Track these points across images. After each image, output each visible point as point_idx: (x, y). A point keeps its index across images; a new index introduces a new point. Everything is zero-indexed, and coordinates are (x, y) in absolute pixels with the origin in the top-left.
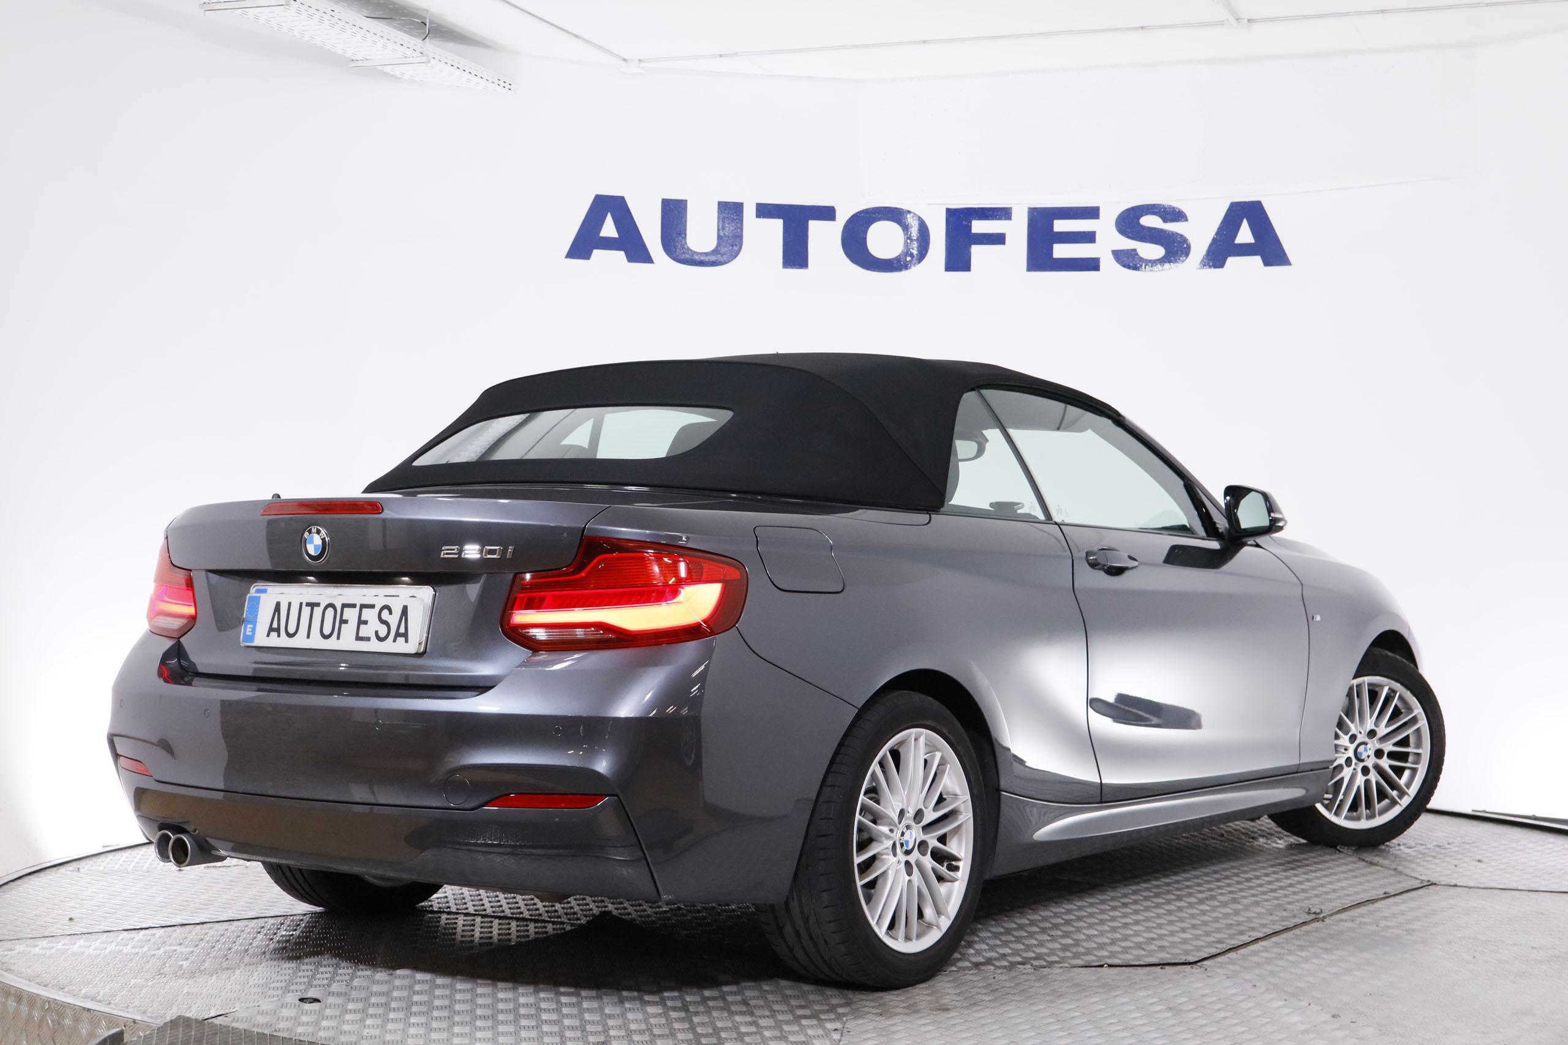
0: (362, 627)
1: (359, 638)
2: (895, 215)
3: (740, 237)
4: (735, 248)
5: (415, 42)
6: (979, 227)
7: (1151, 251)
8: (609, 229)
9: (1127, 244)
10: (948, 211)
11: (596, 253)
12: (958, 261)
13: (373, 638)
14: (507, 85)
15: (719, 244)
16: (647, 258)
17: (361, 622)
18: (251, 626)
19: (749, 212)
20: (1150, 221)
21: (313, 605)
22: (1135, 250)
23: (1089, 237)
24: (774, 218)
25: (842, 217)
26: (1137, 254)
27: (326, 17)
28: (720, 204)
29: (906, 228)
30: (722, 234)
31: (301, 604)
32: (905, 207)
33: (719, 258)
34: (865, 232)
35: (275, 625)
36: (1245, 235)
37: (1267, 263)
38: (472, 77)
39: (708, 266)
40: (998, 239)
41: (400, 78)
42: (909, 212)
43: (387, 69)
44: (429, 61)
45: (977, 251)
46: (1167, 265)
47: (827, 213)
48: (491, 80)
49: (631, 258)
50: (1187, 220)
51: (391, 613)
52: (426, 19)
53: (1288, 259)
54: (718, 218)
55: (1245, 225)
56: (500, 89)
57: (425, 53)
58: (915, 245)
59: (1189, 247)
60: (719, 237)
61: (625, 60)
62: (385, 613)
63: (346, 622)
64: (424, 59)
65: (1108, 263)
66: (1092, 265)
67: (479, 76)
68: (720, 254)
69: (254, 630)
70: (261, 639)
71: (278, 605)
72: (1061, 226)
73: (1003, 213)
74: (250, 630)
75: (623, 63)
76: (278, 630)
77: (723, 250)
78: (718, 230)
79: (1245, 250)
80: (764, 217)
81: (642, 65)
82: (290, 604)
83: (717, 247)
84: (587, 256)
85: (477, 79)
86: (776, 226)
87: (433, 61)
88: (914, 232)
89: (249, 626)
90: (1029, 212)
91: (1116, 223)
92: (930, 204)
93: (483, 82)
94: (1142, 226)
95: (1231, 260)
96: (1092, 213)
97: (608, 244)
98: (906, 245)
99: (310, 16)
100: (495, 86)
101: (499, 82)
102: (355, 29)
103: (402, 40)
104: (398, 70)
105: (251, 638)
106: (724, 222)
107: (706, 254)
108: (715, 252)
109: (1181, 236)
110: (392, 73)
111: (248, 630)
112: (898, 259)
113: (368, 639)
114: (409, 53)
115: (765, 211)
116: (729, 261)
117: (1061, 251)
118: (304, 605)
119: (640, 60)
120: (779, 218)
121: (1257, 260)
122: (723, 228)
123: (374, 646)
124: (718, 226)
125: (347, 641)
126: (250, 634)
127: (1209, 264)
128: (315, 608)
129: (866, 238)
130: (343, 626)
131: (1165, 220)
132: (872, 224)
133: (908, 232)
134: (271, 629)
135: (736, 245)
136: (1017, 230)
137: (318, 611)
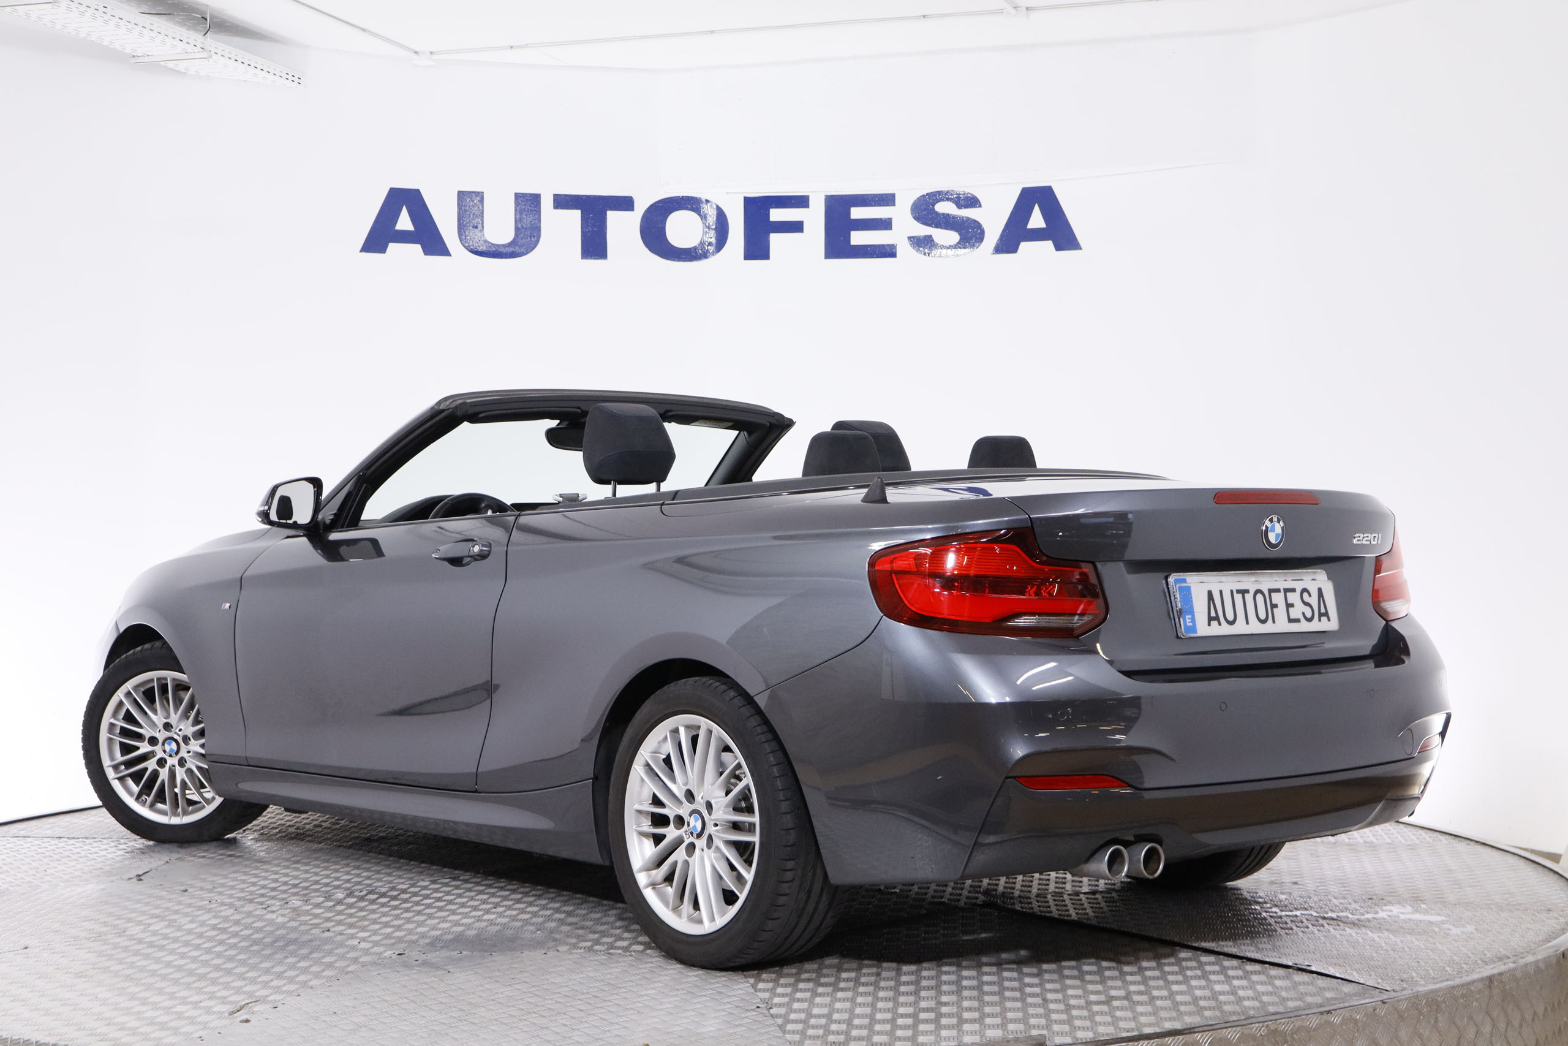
0: (1291, 609)
1: (1291, 621)
2: (691, 204)
3: (538, 229)
4: (533, 239)
5: (196, 37)
6: (777, 215)
7: (946, 237)
8: (404, 222)
9: (923, 230)
10: (745, 198)
11: (392, 247)
12: (756, 249)
13: (1302, 619)
14: (296, 79)
15: (516, 235)
16: (444, 251)
17: (1289, 606)
18: (1190, 616)
19: (547, 203)
20: (944, 208)
21: (1243, 592)
22: (931, 236)
23: (885, 224)
24: (572, 209)
25: (641, 207)
26: (933, 241)
27: (98, 14)
28: (517, 196)
29: (703, 217)
30: (519, 226)
31: (1232, 591)
32: (704, 197)
33: (517, 250)
34: (664, 222)
35: (1213, 614)
36: (1037, 220)
37: (1058, 248)
38: (258, 71)
39: (506, 258)
40: (796, 227)
41: (186, 73)
42: (707, 201)
43: (171, 65)
44: (210, 57)
45: (775, 239)
46: (963, 251)
47: (625, 203)
48: (278, 74)
49: (429, 250)
50: (980, 206)
51: (1310, 596)
52: (206, 14)
53: (1078, 244)
54: (516, 210)
55: (1037, 211)
56: (289, 83)
57: (206, 49)
58: (712, 233)
59: (983, 232)
60: (517, 229)
61: (416, 52)
62: (1305, 595)
63: (1276, 606)
64: (205, 55)
65: (904, 249)
66: (887, 252)
67: (265, 71)
68: (517, 245)
69: (1193, 620)
70: (1204, 629)
71: (1210, 594)
72: (857, 213)
73: (801, 202)
74: (1190, 620)
75: (414, 55)
76: (1217, 618)
77: (521, 242)
78: (516, 222)
79: (1037, 235)
80: (562, 208)
81: (434, 57)
82: (1221, 592)
83: (514, 239)
84: (382, 249)
85: (264, 73)
86: (574, 217)
87: (214, 56)
88: (712, 219)
89: (1187, 617)
90: (825, 199)
91: (911, 210)
92: (727, 193)
93: (270, 77)
94: (937, 213)
95: (1024, 246)
96: (887, 200)
97: (404, 237)
98: (705, 233)
99: (82, 13)
100: (283, 80)
101: (287, 77)
102: (130, 26)
103: (181, 35)
104: (182, 66)
105: (1193, 629)
106: (521, 214)
107: (504, 246)
108: (513, 243)
109: (975, 221)
110: (176, 69)
111: (1188, 620)
112: (695, 248)
113: (1298, 621)
114: (190, 48)
115: (563, 202)
116: (528, 253)
117: (858, 238)
118: (1235, 592)
119: (431, 52)
120: (576, 208)
121: (1049, 244)
122: (521, 220)
123: (1304, 627)
124: (516, 218)
125: (1281, 625)
126: (1191, 624)
127: (1002, 248)
128: (1246, 595)
129: (664, 228)
130: (1275, 610)
131: (959, 207)
132: (671, 213)
133: (706, 220)
134: (1210, 619)
135: (534, 236)
136: (814, 218)
137: (1249, 597)
